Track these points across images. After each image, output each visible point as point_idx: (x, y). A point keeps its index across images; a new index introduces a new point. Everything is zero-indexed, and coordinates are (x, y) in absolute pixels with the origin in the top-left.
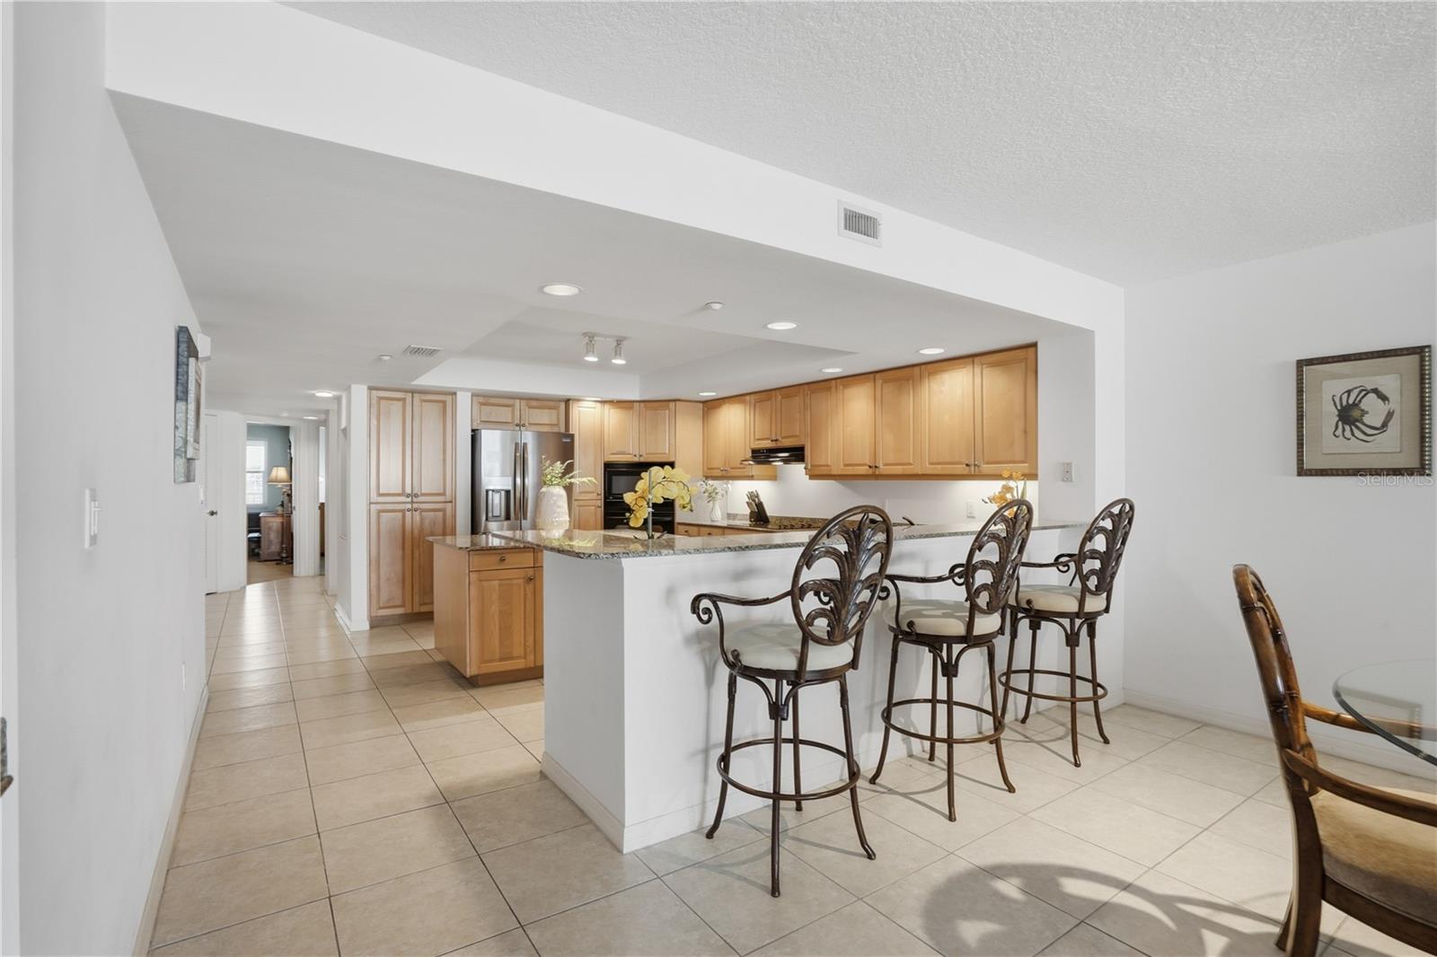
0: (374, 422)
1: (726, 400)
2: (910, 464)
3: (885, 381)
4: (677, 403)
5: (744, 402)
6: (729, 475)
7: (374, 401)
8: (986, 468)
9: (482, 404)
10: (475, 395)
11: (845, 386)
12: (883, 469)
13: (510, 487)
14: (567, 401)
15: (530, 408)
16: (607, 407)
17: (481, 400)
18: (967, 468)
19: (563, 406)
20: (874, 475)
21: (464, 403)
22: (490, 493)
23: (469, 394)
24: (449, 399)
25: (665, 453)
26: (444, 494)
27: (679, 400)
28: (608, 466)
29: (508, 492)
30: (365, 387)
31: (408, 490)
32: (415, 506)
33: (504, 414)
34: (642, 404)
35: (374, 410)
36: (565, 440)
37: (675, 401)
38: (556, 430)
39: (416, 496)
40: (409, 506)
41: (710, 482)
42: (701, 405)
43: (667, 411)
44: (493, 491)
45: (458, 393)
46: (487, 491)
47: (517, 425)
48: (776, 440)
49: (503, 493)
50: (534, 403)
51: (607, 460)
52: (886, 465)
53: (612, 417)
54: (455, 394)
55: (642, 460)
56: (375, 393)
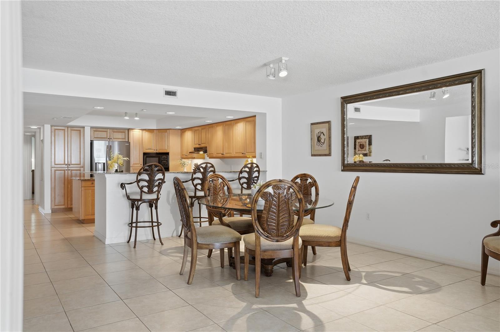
0: (53, 138)
1: (187, 129)
2: (231, 153)
3: (225, 125)
4: (170, 130)
5: (191, 130)
6: (188, 157)
7: (53, 130)
8: (247, 155)
9: (95, 131)
10: (92, 128)
12: (226, 155)
13: (105, 162)
14: (129, 130)
15: (114, 132)
16: (144, 132)
17: (95, 129)
18: (243, 154)
19: (127, 131)
20: (223, 157)
21: (88, 131)
22: (97, 164)
23: (90, 127)
24: (82, 129)
25: (166, 149)
26: (80, 164)
27: (171, 129)
28: (145, 154)
29: (104, 164)
30: (50, 126)
31: (66, 163)
32: (69, 168)
33: (104, 135)
34: (157, 131)
35: (53, 134)
36: (126, 144)
37: (169, 129)
38: (124, 140)
39: (69, 165)
40: (67, 169)
41: (183, 160)
42: (180, 131)
43: (166, 133)
44: (98, 163)
45: (85, 127)
46: (96, 163)
47: (108, 139)
48: (200, 145)
49: (102, 164)
50: (115, 131)
51: (144, 152)
52: (226, 153)
53: (146, 135)
55: (157, 152)
56: (53, 128)
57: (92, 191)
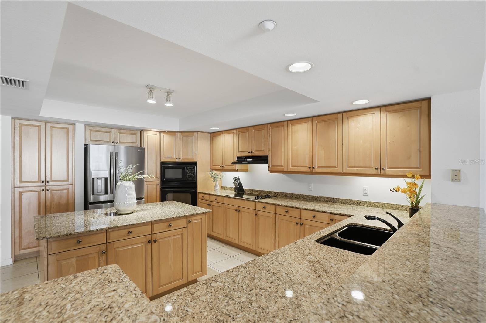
0: (17, 138)
1: (223, 132)
2: (336, 167)
3: (319, 122)
4: (198, 133)
5: (233, 133)
6: (224, 169)
7: (17, 127)
8: (388, 171)
9: (91, 131)
10: (87, 125)
11: (293, 124)
12: (318, 169)
13: (107, 176)
14: (141, 131)
15: (121, 133)
16: (162, 134)
17: (91, 128)
18: (376, 170)
19: (139, 133)
20: (311, 171)
21: (80, 129)
22: (95, 180)
23: (84, 125)
24: (70, 127)
25: (192, 158)
26: (67, 180)
27: (199, 132)
28: (162, 164)
29: (106, 179)
30: (10, 117)
31: (43, 179)
32: (47, 188)
33: (106, 137)
34: (180, 133)
35: (17, 131)
36: (139, 151)
37: (197, 132)
38: (135, 145)
39: (48, 182)
40: (44, 188)
41: (214, 172)
42: (210, 134)
43: (193, 137)
44: (97, 178)
45: (76, 124)
46: (93, 179)
47: (113, 142)
48: (252, 152)
49: (103, 179)
50: (123, 131)
51: (162, 161)
52: (320, 167)
53: (166, 139)
54: (75, 124)
55: (180, 161)
56: (17, 122)
57: (76, 261)
